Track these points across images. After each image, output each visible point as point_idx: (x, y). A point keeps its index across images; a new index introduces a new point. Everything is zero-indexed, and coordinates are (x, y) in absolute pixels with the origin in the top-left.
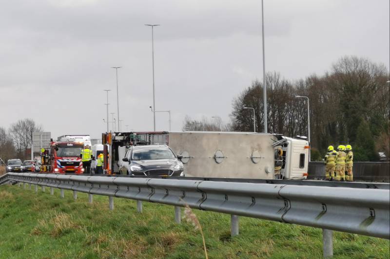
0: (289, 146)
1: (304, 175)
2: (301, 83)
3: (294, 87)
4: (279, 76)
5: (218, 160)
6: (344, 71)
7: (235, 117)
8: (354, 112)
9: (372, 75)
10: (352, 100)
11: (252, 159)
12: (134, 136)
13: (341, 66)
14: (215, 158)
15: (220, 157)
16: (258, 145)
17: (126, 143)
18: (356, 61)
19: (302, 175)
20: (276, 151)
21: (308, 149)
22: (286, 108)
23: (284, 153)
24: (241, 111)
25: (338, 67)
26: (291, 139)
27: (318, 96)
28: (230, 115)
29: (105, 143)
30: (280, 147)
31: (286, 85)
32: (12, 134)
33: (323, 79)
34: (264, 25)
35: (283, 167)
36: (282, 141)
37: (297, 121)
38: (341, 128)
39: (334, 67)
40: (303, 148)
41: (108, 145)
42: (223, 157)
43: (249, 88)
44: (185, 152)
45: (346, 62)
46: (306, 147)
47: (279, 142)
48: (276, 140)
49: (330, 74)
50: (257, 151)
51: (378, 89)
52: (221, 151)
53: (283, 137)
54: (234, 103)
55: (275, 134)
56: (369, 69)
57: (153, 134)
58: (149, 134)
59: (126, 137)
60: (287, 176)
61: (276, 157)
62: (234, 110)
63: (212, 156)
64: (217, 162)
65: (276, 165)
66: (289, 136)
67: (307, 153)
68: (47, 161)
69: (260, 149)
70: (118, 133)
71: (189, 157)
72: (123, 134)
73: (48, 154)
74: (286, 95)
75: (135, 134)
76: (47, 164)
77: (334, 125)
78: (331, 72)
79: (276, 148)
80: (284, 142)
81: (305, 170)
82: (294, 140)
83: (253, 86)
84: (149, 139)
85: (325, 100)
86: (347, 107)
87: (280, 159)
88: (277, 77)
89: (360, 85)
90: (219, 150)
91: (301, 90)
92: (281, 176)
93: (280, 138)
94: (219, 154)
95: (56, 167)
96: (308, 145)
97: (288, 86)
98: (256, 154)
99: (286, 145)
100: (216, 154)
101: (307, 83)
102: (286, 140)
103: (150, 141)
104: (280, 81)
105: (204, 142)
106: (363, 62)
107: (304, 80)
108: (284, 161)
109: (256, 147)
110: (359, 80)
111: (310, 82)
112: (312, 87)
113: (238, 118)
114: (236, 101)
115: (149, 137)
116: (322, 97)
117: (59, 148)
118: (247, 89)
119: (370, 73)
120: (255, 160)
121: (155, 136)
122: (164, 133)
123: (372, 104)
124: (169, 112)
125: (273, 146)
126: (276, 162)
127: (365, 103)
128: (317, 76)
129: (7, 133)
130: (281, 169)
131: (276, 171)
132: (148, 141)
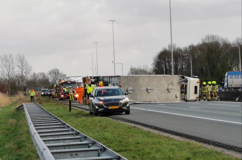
0: (188, 82)
1: (197, 98)
2: (186, 48)
3: (183, 50)
4: (175, 45)
5: (149, 91)
6: (207, 42)
7: (154, 65)
8: (212, 62)
9: (221, 44)
10: (211, 56)
11: (168, 90)
12: (101, 79)
13: (206, 39)
14: (147, 90)
15: (150, 89)
16: (171, 82)
17: (96, 82)
18: (213, 37)
19: (196, 98)
20: (181, 85)
21: (199, 84)
22: (179, 60)
23: (186, 86)
24: (157, 63)
25: (204, 40)
26: (189, 78)
27: (194, 54)
28: (152, 65)
29: (85, 83)
30: (183, 83)
31: (179, 49)
32: (48, 75)
33: (196, 46)
34: (171, 17)
35: (186, 94)
36: (185, 79)
37: (184, 66)
38: (206, 69)
39: (202, 40)
40: (196, 83)
41: (86, 84)
42: (152, 89)
43: (161, 51)
44: (130, 87)
45: (208, 37)
46: (198, 82)
47: (183, 80)
48: (181, 79)
49: (200, 44)
50: (171, 86)
51: (225, 50)
52: (151, 86)
53: (185, 77)
54: (153, 59)
55: (181, 76)
56: (220, 40)
57: (112, 77)
58: (109, 77)
59: (96, 79)
60: (188, 99)
61: (181, 88)
62: (154, 62)
63: (145, 89)
64: (148, 93)
65: (182, 93)
66: (188, 76)
67: (198, 85)
68: (57, 91)
69: (172, 84)
70: (92, 77)
71: (132, 90)
72: (94, 78)
73: (58, 87)
74: (179, 54)
75: (101, 77)
76: (58, 93)
77: (203, 68)
78: (201, 42)
79: (181, 83)
80: (186, 80)
81: (198, 95)
82: (191, 79)
83: (163, 50)
84: (109, 80)
85: (198, 56)
86: (209, 59)
87: (184, 89)
88: (175, 46)
89: (215, 48)
90: (149, 85)
91: (186, 51)
92: (185, 99)
93: (183, 78)
94: (149, 88)
95: (62, 95)
96: (199, 81)
97: (180, 50)
98: (170, 87)
99: (187, 81)
100: (148, 88)
101: (189, 48)
102: (187, 79)
103: (110, 81)
104: (176, 48)
105: (141, 81)
106: (217, 37)
107: (187, 47)
108: (186, 91)
109: (170, 83)
110: (215, 46)
111: (190, 48)
112: (191, 50)
113: (156, 66)
114: (154, 58)
115: (109, 79)
116: (196, 55)
117: (63, 84)
118: (160, 52)
119: (220, 42)
120: (170, 90)
121: (113, 79)
122: (118, 76)
123: (221, 58)
124: (122, 64)
125: (180, 82)
126: (181, 91)
127: (218, 57)
128: (194, 45)
129: (46, 75)
130: (184, 95)
131: (181, 96)
132: (109, 81)
